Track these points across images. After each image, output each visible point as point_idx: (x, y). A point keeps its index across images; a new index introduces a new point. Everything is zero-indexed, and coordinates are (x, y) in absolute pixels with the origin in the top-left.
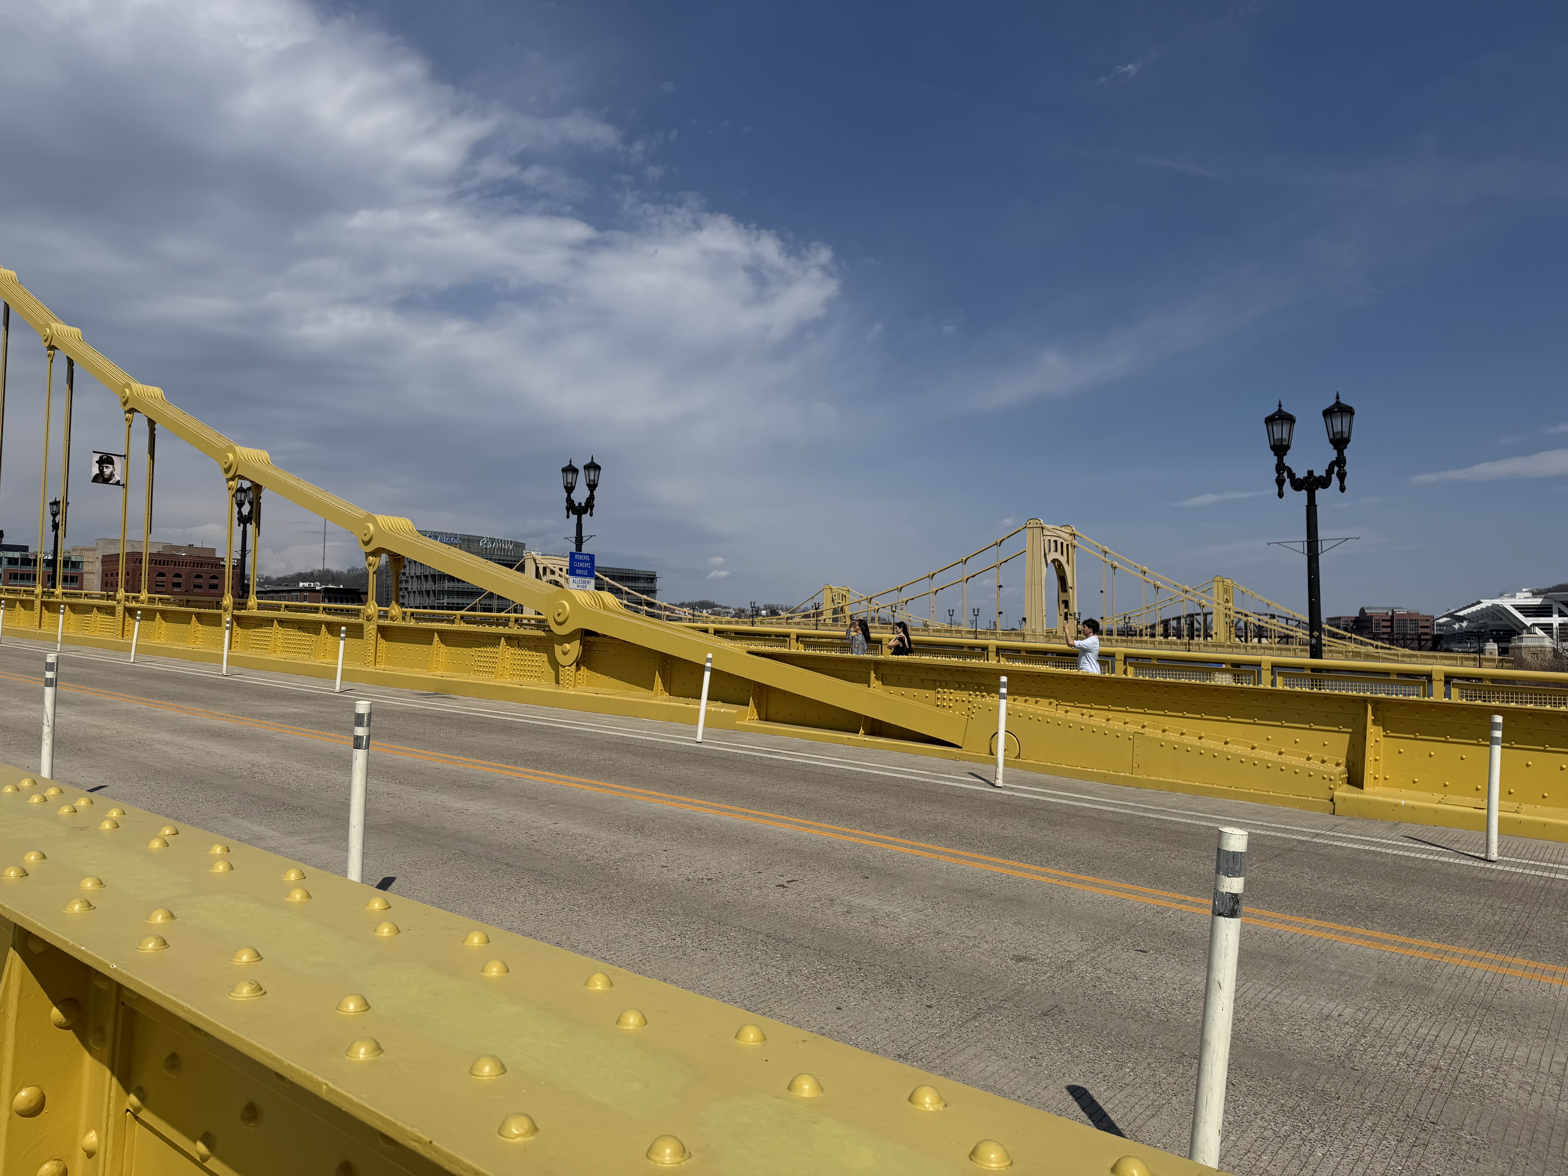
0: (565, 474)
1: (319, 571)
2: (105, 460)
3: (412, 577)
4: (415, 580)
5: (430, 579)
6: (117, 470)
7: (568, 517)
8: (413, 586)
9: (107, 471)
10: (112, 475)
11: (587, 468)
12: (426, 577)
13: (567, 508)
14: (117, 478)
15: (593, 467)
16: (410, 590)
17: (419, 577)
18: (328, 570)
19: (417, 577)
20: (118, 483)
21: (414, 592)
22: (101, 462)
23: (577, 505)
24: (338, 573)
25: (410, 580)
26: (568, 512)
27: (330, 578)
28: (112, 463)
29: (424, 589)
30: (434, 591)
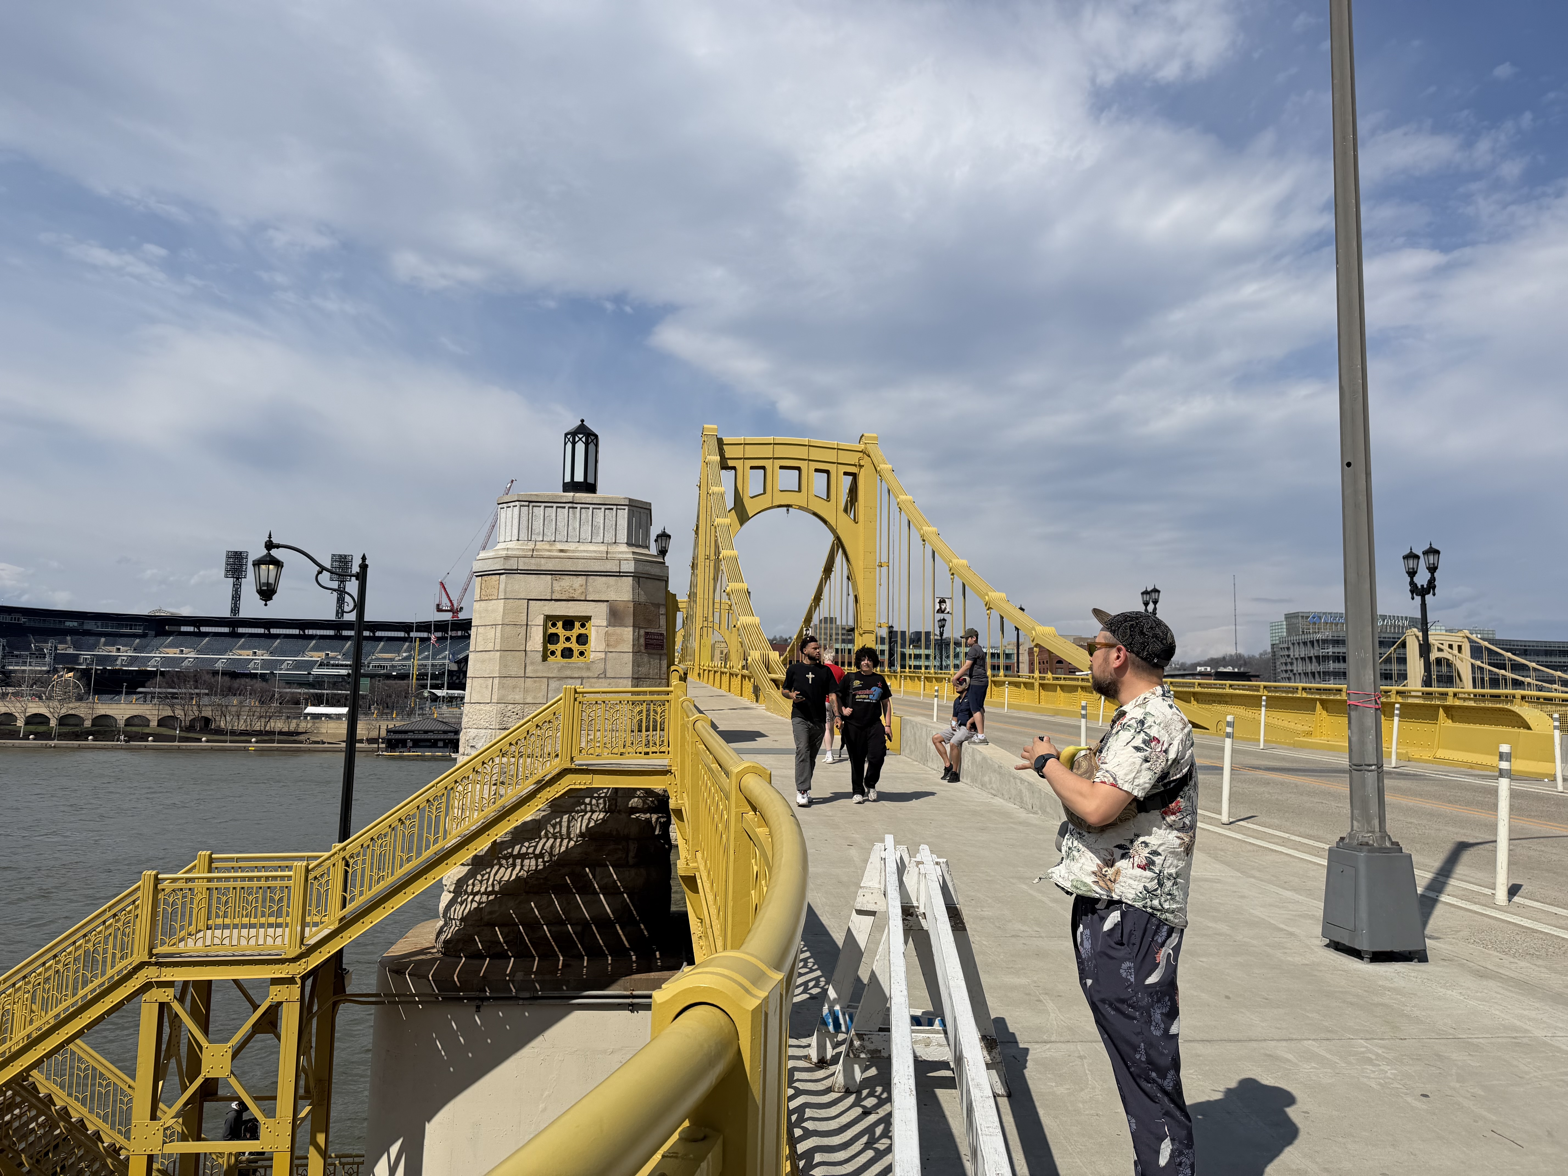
0: (1406, 561)
1: (1231, 656)
2: (942, 601)
3: (1297, 659)
4: (1299, 661)
5: (1314, 660)
6: (948, 606)
7: (1413, 598)
8: (1299, 667)
9: (943, 607)
10: (945, 608)
11: (1426, 553)
12: (1310, 658)
13: (1411, 591)
14: (948, 610)
15: (1433, 551)
16: (1295, 672)
17: (1303, 659)
18: (1240, 655)
19: (1302, 658)
20: (948, 613)
21: (1300, 674)
22: (940, 602)
23: (1420, 587)
24: (1249, 658)
25: (1295, 661)
26: (1412, 595)
27: (1242, 662)
28: (945, 602)
29: (1310, 671)
30: (1319, 673)
